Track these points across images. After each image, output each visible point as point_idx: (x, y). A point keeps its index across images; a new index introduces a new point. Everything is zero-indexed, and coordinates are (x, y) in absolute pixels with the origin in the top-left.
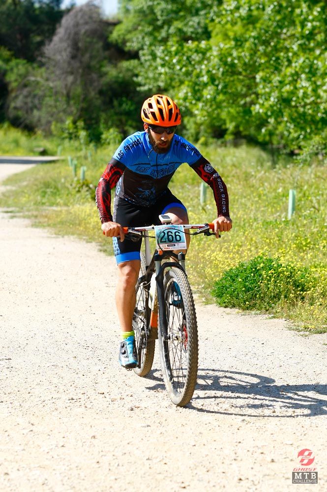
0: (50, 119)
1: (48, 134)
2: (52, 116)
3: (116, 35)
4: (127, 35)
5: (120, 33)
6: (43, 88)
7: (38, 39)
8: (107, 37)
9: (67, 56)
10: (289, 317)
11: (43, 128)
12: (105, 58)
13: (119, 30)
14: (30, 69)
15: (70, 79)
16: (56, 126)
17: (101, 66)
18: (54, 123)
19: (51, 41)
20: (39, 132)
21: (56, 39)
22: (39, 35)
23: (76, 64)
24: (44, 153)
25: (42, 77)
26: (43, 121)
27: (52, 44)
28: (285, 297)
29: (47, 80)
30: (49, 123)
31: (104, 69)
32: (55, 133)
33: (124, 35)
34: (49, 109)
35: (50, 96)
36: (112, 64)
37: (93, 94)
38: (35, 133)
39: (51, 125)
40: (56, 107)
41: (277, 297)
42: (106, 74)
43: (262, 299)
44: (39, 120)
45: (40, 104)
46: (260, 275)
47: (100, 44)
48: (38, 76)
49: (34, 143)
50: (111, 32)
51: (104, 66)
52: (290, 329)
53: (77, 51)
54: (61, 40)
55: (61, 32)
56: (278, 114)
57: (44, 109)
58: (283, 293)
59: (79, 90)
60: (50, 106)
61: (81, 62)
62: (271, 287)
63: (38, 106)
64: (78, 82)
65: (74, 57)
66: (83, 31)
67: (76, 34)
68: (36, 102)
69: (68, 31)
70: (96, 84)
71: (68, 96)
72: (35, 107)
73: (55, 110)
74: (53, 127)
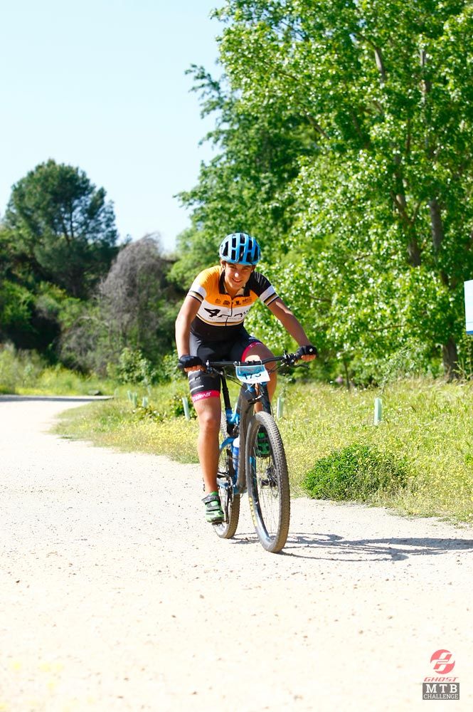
0: (105, 360)
1: (104, 376)
2: (107, 357)
3: (173, 273)
4: (186, 273)
5: (178, 271)
6: (97, 328)
7: (93, 277)
8: (165, 275)
9: (123, 293)
10: (389, 506)
11: (98, 369)
12: (162, 297)
13: (177, 268)
14: (83, 308)
15: (127, 317)
16: (111, 367)
17: (159, 306)
18: (109, 364)
19: (106, 277)
20: (94, 375)
21: (111, 275)
22: (93, 273)
23: (133, 301)
24: (100, 394)
25: (96, 315)
26: (98, 364)
27: (107, 281)
28: (384, 486)
29: (102, 319)
30: (104, 364)
31: (162, 309)
32: (110, 374)
33: (183, 273)
34: (105, 350)
35: (105, 336)
36: (171, 303)
37: (149, 334)
38: (90, 375)
39: (107, 366)
40: (112, 347)
41: (374, 486)
42: (164, 314)
43: (359, 488)
44: (94, 362)
45: (95, 344)
46: (356, 463)
47: (158, 282)
48: (92, 315)
49: (89, 386)
50: (169, 271)
51: (163, 306)
52: (392, 515)
53: (133, 287)
54: (117, 277)
55: (116, 267)
56: (354, 339)
57: (99, 350)
58: (382, 482)
59: (135, 329)
60: (106, 346)
61: (138, 299)
62: (368, 476)
63: (93, 346)
64: (135, 320)
65: (130, 294)
66: (140, 267)
67: (132, 269)
68: (91, 342)
69: (124, 267)
70: (153, 324)
71: (124, 335)
72: (89, 348)
73: (110, 350)
74: (108, 368)
